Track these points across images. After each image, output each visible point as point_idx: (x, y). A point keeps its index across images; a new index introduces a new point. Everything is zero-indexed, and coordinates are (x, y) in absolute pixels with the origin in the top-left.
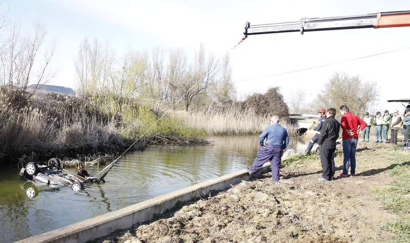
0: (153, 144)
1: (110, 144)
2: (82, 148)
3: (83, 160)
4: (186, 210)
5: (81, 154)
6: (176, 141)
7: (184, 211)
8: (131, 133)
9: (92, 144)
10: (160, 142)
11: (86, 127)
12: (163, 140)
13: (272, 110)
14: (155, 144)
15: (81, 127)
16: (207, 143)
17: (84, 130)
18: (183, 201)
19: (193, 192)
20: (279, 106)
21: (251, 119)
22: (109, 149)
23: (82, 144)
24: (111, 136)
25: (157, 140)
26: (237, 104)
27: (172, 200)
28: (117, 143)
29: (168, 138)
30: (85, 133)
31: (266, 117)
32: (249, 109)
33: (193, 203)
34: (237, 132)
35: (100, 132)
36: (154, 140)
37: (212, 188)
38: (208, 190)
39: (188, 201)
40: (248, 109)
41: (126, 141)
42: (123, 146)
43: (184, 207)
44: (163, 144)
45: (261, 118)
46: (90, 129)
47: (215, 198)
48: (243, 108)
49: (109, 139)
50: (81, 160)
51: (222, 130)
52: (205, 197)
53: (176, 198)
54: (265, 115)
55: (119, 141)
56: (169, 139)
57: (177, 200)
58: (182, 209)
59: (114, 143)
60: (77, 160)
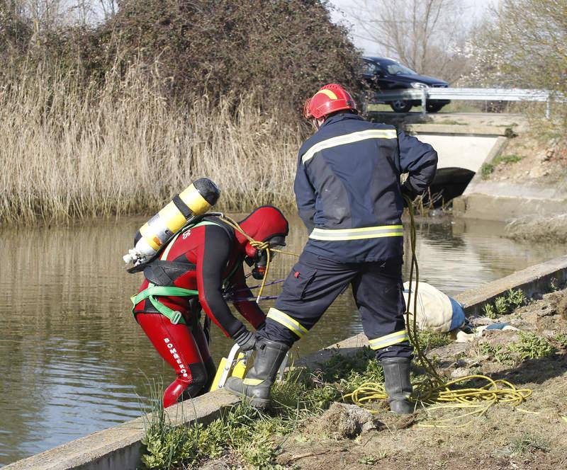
13: (267, 74)
20: (301, 47)
21: (142, 133)
26: (56, 44)
31: (233, 111)
32: (131, 72)
34: (60, 208)
40: (123, 67)
45: (200, 123)
48: (94, 68)
54: (225, 103)
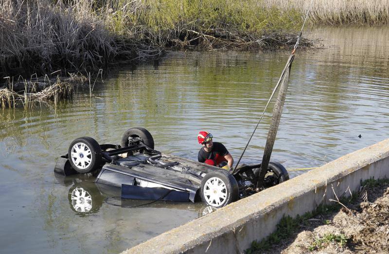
0: (179, 48)
1: (81, 50)
2: (15, 59)
3: (19, 90)
4: (307, 245)
5: (14, 75)
6: (233, 39)
7: (302, 247)
8: (128, 25)
9: (40, 51)
10: (196, 43)
11: (24, 11)
12: (202, 40)
14: (186, 47)
15: (11, 10)
16: (306, 45)
17: (19, 17)
18: (294, 216)
19: (321, 188)
22: (79, 61)
23: (17, 50)
24: (85, 30)
25: (189, 38)
27: (265, 217)
28: (97, 48)
29: (214, 34)
30: (22, 24)
33: (322, 223)
35: (56, 21)
36: (182, 38)
37: (366, 176)
38: (356, 182)
39: (308, 216)
41: (118, 42)
42: (112, 54)
43: (299, 235)
44: (204, 49)
46: (33, 16)
47: (380, 206)
49: (80, 37)
50: (16, 90)
51: (337, 12)
52: (353, 203)
53: (276, 210)
55: (102, 41)
56: (216, 36)
57: (279, 216)
58: (296, 242)
59: (91, 47)
60: (6, 90)
